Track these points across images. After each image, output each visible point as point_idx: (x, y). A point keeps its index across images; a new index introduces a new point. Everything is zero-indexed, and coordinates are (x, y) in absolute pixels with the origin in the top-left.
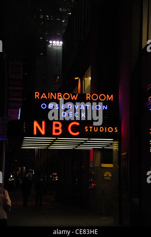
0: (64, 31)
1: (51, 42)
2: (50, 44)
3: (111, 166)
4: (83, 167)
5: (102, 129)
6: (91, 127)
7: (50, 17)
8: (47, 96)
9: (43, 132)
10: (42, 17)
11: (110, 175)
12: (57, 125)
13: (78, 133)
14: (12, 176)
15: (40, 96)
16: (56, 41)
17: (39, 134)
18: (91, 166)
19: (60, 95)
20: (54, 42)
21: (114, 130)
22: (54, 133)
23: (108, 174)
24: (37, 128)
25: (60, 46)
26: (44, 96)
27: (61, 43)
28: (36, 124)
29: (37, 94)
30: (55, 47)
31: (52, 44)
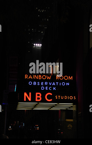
0: (42, 38)
1: (34, 44)
2: (34, 46)
3: (72, 120)
4: (54, 121)
5: (66, 97)
6: (59, 96)
7: (34, 30)
8: (32, 77)
9: (30, 99)
10: (29, 30)
11: (71, 126)
12: (38, 95)
13: (51, 100)
14: (10, 127)
15: (28, 77)
16: (38, 44)
17: (27, 101)
18: (60, 121)
19: (40, 76)
20: (37, 45)
21: (73, 98)
22: (37, 100)
23: (70, 126)
24: (26, 97)
25: (40, 47)
26: (30, 77)
27: (41, 45)
28: (25, 94)
29: (26, 76)
30: (37, 48)
31: (35, 45)
